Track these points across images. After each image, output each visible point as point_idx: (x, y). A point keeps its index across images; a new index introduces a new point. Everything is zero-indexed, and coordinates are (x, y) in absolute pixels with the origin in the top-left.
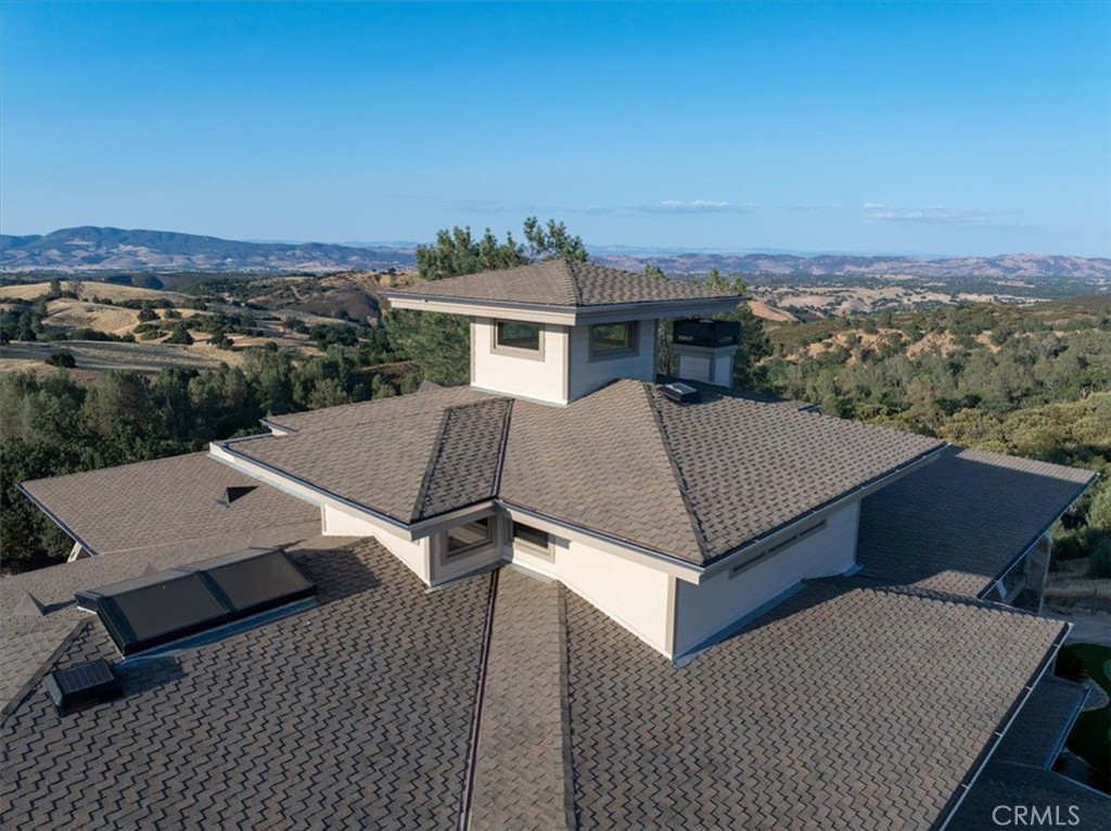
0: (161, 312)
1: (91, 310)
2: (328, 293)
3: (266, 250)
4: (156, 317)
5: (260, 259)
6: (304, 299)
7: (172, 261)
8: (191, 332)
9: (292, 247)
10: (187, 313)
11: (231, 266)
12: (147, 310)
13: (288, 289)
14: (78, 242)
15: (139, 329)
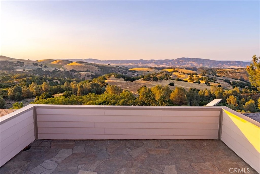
0: (194, 76)
1: (180, 75)
2: (238, 74)
3: (223, 63)
4: (193, 77)
5: (221, 65)
6: (231, 75)
7: (200, 65)
8: (200, 81)
9: (230, 62)
10: (200, 77)
11: (213, 67)
12: (191, 75)
13: (227, 72)
14: (181, 61)
15: (190, 79)
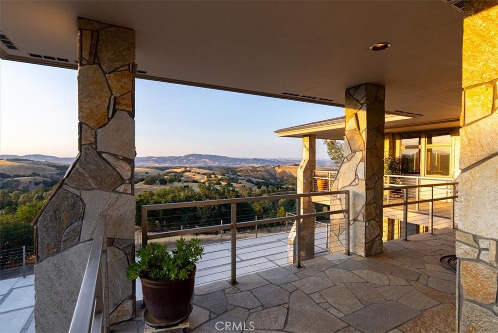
0: (212, 176)
1: (194, 175)
2: (259, 172)
3: (241, 160)
4: (211, 177)
5: (239, 163)
6: (252, 174)
7: (215, 163)
8: (221, 182)
9: (248, 159)
10: (220, 177)
11: (231, 165)
12: (209, 176)
13: (247, 171)
14: (191, 158)
15: (207, 181)
